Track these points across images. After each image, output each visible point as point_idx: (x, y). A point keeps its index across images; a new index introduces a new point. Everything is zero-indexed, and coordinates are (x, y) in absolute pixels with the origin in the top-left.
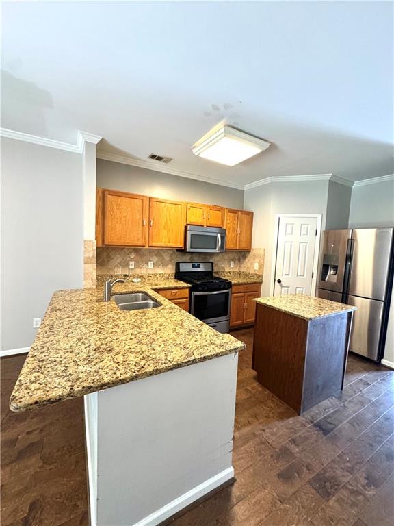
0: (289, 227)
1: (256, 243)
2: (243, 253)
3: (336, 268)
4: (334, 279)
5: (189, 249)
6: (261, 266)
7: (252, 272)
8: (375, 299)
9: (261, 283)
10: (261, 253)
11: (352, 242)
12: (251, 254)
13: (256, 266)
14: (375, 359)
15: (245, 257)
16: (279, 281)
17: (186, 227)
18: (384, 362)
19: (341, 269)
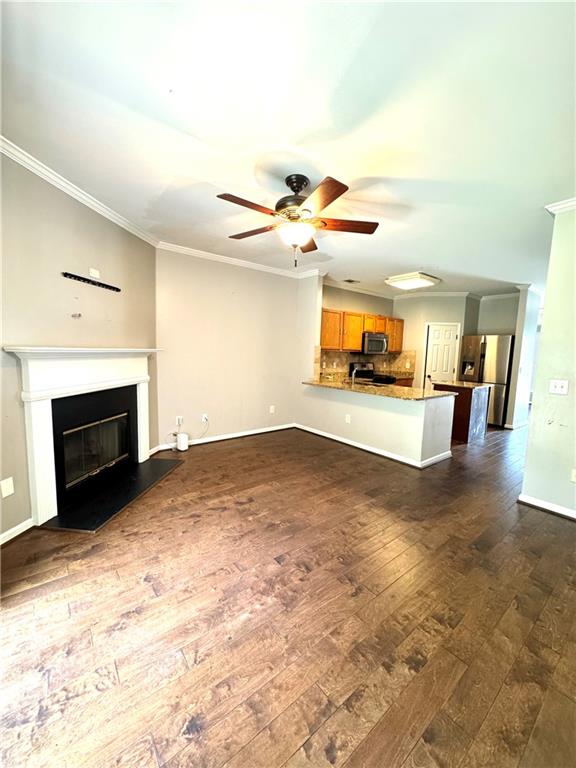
0: (437, 333)
1: (407, 346)
2: (395, 355)
3: (472, 364)
4: (472, 372)
5: (366, 352)
6: (413, 365)
7: (403, 370)
8: (499, 383)
9: (413, 379)
10: (413, 354)
11: (484, 344)
12: (402, 355)
13: (408, 366)
14: (501, 424)
15: (395, 358)
16: (429, 377)
17: (364, 335)
18: (506, 426)
19: (477, 364)
